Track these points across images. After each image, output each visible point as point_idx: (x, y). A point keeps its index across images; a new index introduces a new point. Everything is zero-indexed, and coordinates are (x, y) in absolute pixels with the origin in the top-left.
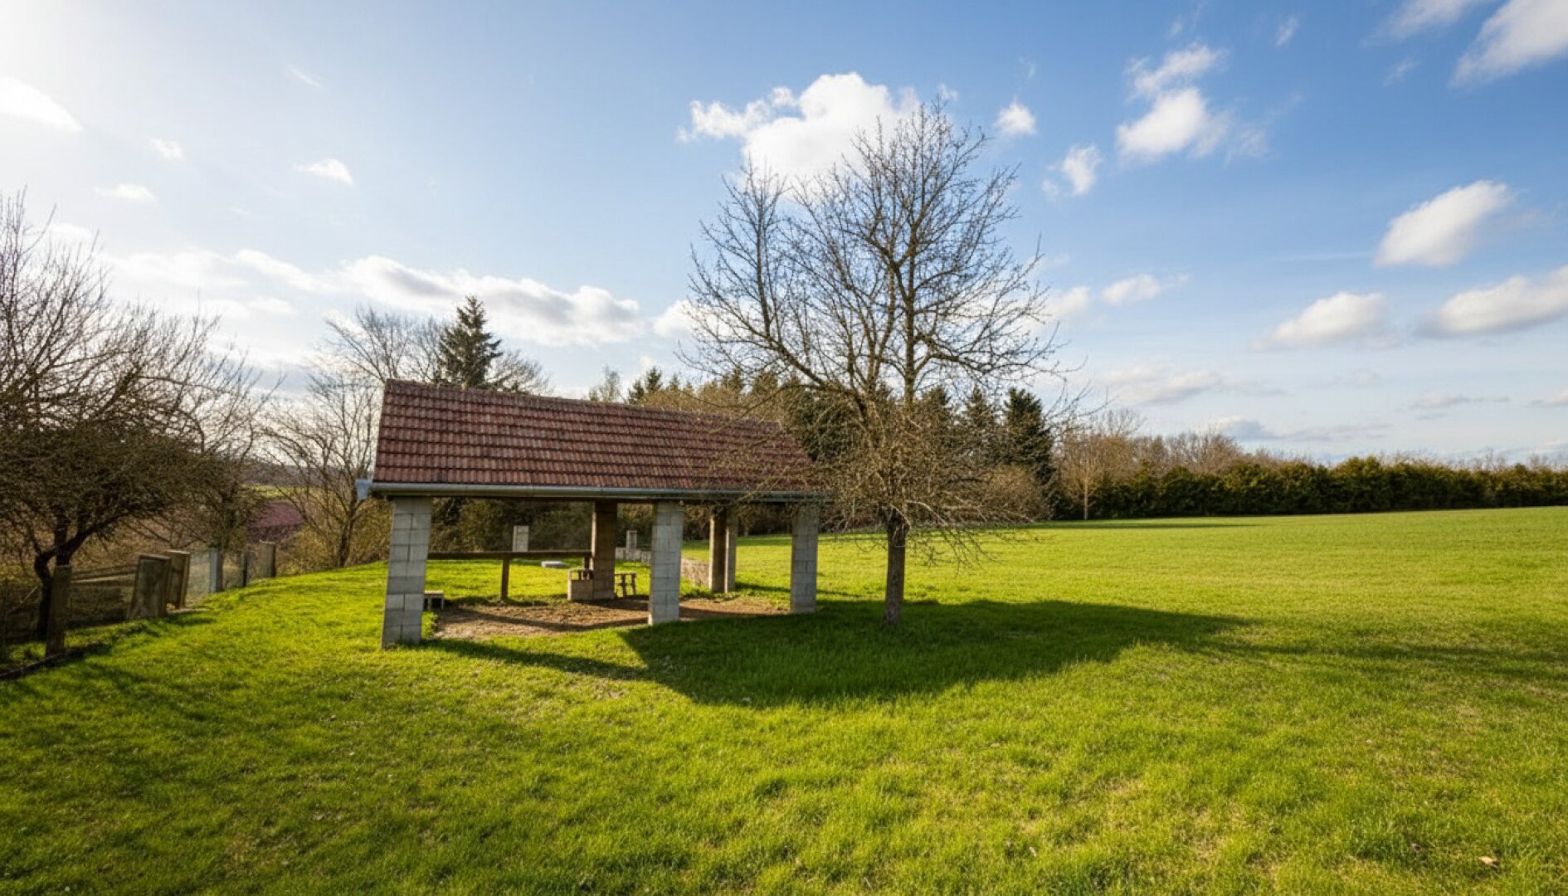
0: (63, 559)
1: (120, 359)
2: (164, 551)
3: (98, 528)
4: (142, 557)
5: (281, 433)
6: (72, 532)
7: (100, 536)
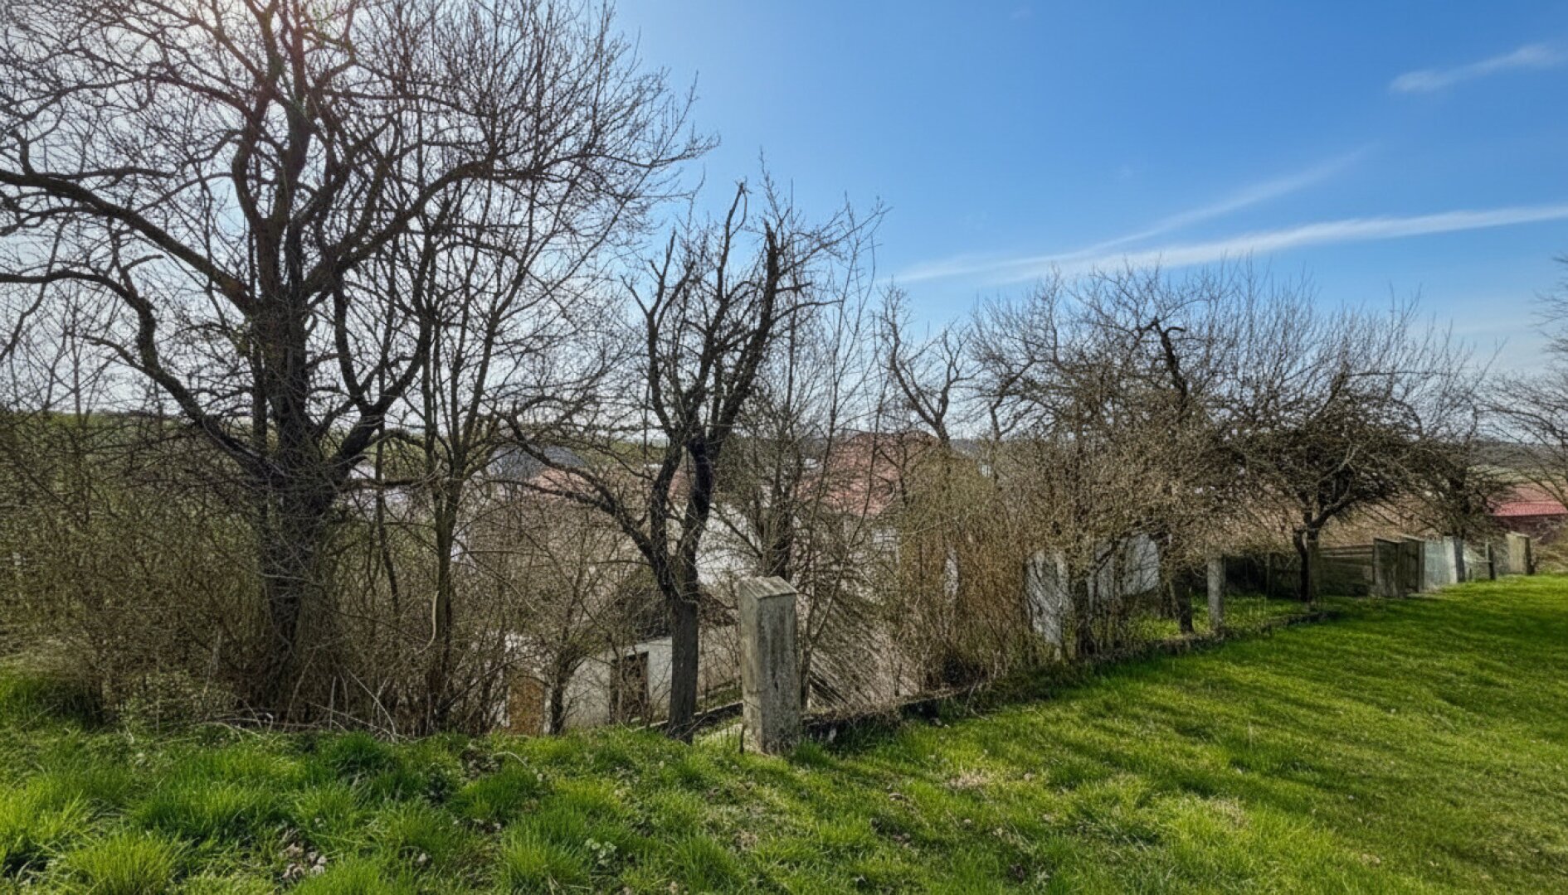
0: (1313, 536)
1: (1331, 364)
2: (1395, 535)
3: (1337, 512)
4: (1376, 540)
5: (1515, 408)
6: (1315, 516)
7: (1339, 517)
